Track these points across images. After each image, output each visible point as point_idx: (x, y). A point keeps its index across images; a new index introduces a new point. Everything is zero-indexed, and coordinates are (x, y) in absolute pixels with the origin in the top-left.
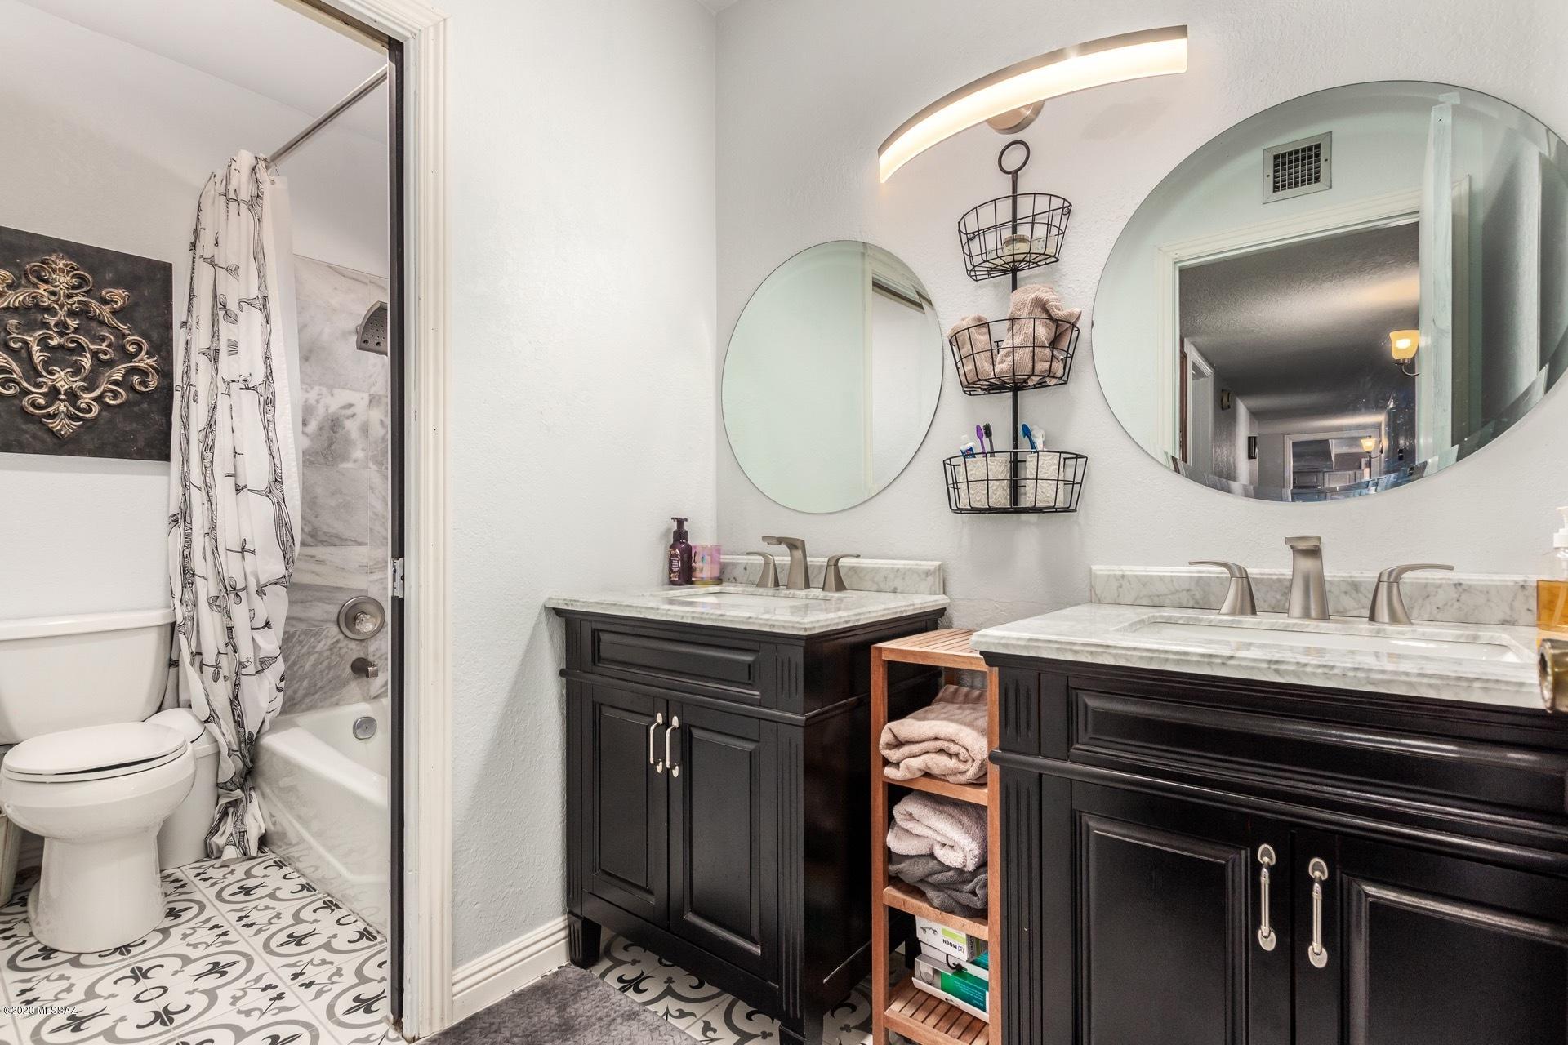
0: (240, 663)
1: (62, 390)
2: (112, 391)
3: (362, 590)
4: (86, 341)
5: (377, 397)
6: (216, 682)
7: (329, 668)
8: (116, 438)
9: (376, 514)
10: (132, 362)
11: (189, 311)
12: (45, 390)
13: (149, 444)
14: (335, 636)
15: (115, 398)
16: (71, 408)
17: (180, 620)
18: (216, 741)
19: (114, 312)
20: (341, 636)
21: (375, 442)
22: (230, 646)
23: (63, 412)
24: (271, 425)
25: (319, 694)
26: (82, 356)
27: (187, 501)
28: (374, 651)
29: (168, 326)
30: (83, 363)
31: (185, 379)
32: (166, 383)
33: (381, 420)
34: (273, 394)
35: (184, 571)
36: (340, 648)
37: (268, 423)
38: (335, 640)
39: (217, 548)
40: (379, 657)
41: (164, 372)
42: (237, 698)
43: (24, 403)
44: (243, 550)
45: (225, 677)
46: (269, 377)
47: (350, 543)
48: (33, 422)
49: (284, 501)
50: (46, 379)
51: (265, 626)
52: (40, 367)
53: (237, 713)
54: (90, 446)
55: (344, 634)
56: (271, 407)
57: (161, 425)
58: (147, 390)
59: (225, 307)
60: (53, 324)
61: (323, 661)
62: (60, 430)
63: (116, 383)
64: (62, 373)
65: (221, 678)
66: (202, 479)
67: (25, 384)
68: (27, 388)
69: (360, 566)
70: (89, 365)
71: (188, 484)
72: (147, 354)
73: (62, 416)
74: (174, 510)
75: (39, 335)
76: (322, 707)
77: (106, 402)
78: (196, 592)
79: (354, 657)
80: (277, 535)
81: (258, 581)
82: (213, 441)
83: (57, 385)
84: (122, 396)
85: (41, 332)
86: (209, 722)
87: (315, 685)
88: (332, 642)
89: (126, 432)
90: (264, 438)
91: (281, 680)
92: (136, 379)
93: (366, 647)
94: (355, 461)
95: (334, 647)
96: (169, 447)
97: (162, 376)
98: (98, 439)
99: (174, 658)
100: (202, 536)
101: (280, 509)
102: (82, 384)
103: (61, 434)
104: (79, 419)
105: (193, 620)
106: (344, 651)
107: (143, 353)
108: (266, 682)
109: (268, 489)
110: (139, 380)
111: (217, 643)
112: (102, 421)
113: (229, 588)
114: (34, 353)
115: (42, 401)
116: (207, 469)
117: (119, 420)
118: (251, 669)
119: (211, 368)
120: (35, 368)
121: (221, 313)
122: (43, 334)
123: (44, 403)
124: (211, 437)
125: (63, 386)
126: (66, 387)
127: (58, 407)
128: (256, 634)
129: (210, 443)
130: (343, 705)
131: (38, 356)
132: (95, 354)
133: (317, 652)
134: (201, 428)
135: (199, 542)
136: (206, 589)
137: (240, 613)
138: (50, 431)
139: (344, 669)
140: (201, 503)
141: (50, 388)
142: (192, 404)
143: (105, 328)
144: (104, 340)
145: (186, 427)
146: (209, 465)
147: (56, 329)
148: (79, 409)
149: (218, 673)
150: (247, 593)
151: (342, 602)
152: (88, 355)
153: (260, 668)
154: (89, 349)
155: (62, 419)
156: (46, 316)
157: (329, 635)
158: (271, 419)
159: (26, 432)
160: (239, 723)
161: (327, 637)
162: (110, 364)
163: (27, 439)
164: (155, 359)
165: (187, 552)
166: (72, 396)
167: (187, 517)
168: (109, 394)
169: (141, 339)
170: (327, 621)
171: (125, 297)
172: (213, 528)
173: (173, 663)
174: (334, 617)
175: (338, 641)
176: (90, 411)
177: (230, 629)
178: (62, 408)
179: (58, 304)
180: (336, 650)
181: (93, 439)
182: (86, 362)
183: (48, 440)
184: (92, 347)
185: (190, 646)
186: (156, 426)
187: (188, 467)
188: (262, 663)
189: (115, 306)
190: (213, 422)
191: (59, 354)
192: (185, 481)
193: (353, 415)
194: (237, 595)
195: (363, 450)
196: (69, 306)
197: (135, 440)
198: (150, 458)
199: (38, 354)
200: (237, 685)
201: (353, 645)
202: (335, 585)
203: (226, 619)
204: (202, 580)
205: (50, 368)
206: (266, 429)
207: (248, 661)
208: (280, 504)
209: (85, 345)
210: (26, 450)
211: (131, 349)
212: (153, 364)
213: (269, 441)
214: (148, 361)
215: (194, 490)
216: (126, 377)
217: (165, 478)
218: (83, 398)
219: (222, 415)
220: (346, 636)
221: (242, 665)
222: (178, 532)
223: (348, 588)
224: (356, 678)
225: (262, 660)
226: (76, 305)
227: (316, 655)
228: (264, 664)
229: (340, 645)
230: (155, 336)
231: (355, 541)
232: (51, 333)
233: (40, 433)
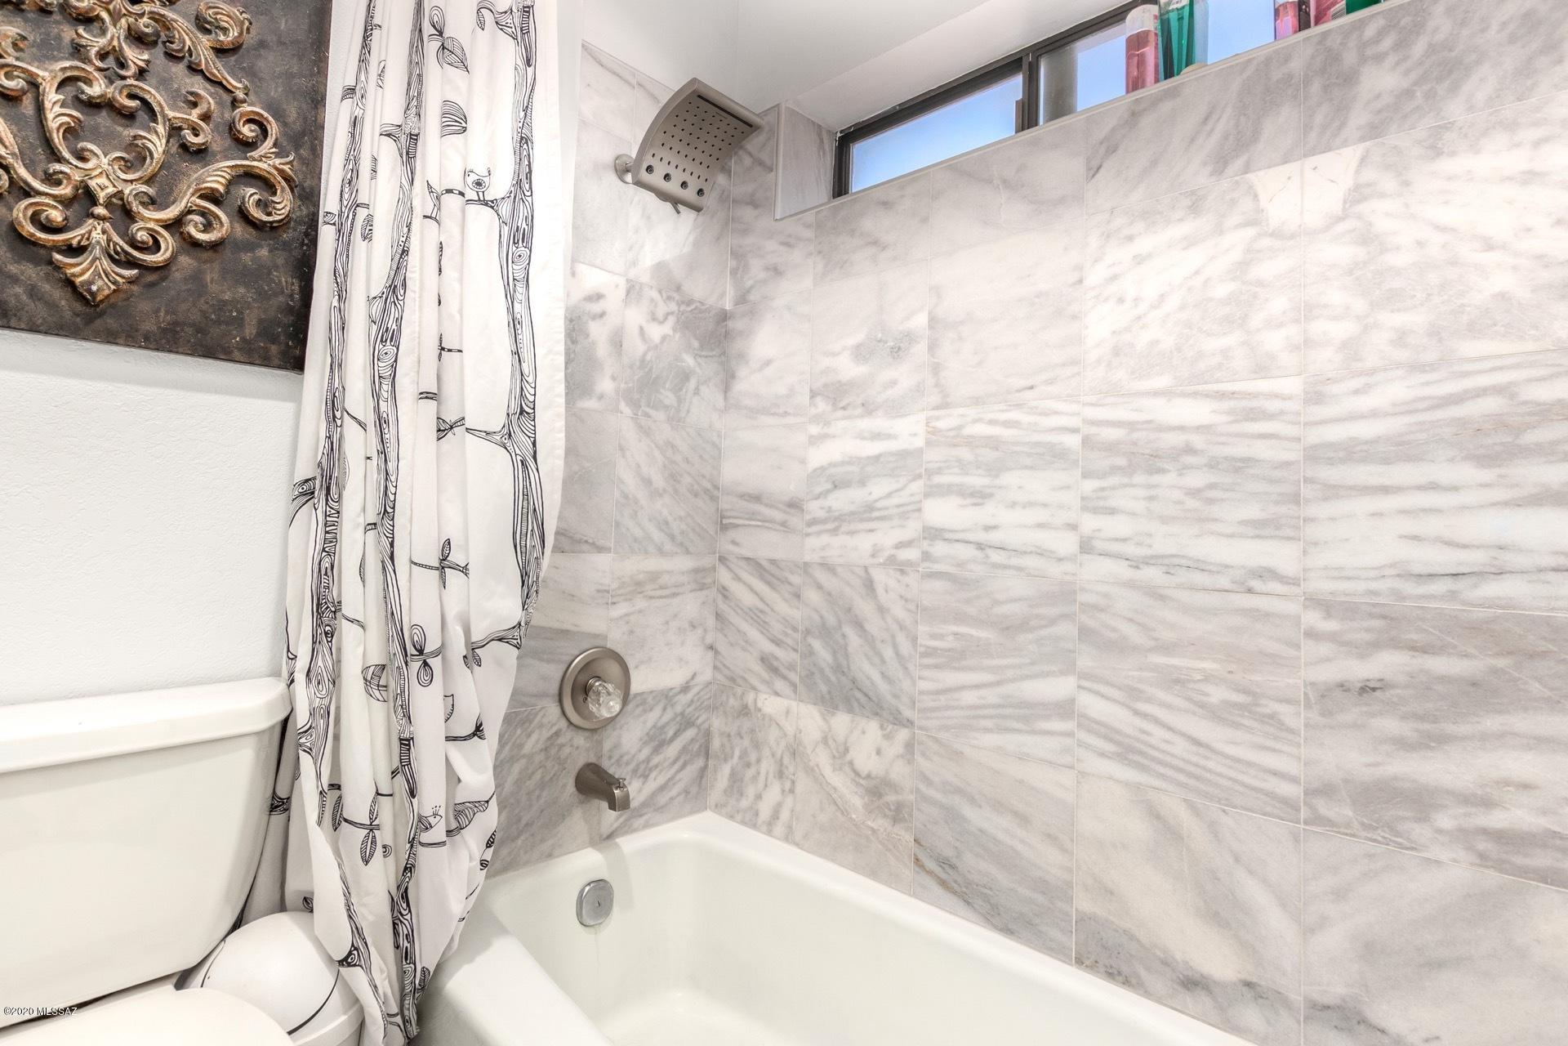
0: (420, 819)
1: (102, 196)
2: (203, 213)
3: (596, 636)
4: (159, 98)
5: (637, 287)
6: (367, 862)
7: (542, 785)
8: (204, 314)
9: (626, 497)
10: (246, 159)
11: (363, 60)
12: (65, 190)
13: (266, 331)
14: (555, 724)
15: (208, 227)
16: (116, 238)
17: (302, 719)
18: (361, 1010)
19: (220, 51)
20: (563, 723)
21: (631, 367)
22: (400, 778)
23: (98, 242)
24: (520, 289)
25: (522, 838)
26: (149, 129)
27: (334, 449)
28: (610, 751)
29: (317, 100)
30: (150, 145)
31: (346, 196)
32: (305, 212)
33: (641, 328)
34: (530, 220)
35: (318, 605)
36: (562, 746)
37: (515, 285)
38: (554, 729)
39: (392, 558)
40: (618, 761)
41: (303, 189)
42: (405, 896)
43: (15, 212)
44: (443, 565)
45: (384, 847)
46: (523, 181)
47: (585, 547)
48: (36, 261)
49: (535, 457)
50: (73, 171)
51: (474, 734)
52: (57, 139)
53: (403, 931)
54: (149, 326)
55: (568, 719)
56: (523, 251)
57: (291, 296)
58: (270, 219)
59: (441, 33)
60: (93, 52)
61: (533, 773)
62: (90, 282)
63: (213, 197)
64: (105, 161)
65: (379, 850)
66: (371, 404)
67: (23, 172)
68: (26, 183)
69: (598, 591)
70: (161, 150)
71: (338, 414)
72: (275, 145)
73: (97, 251)
74: (305, 470)
75: (64, 69)
76: (527, 863)
77: (191, 236)
78: (339, 650)
79: (581, 762)
80: (514, 533)
81: (467, 632)
82: (399, 321)
83: (92, 184)
84: (222, 224)
85: (67, 64)
86: (349, 965)
87: (519, 820)
88: (550, 733)
89: (225, 303)
90: (503, 318)
91: (489, 845)
92: (250, 195)
93: (600, 743)
94: (601, 397)
95: (552, 744)
96: (302, 342)
97: (301, 197)
98: (167, 312)
99: (282, 793)
100: (361, 529)
101: (527, 477)
102: (144, 188)
103: (89, 291)
104: (131, 263)
105: (329, 714)
106: (567, 750)
107: (269, 142)
108: (464, 855)
109: (506, 430)
110: (256, 197)
111: (375, 774)
112: (178, 275)
113: (411, 650)
114: (48, 105)
115: (56, 215)
116: (383, 382)
117: (211, 275)
118: (438, 833)
119: (400, 171)
120: (48, 142)
121: (432, 47)
122: (71, 68)
123: (60, 219)
124: (394, 314)
125: (104, 188)
126: (111, 190)
127: (90, 232)
128: (455, 752)
129: (393, 326)
130: (558, 856)
131: (57, 114)
132: (174, 131)
133: (524, 756)
134: (375, 292)
135: (354, 542)
136: (361, 650)
137: (427, 703)
138: (69, 283)
139: (565, 786)
140: (363, 458)
141: (76, 188)
142: (359, 246)
143: (199, 78)
144: (195, 105)
145: (341, 294)
146: (386, 372)
147: (99, 64)
148: (133, 243)
149: (374, 842)
150: (444, 659)
151: (568, 659)
152: (160, 129)
153: (454, 825)
154: (164, 116)
155: (94, 260)
156: (81, 31)
157: (545, 721)
158: (520, 275)
159: (15, 280)
160: (406, 956)
161: (541, 726)
162: (200, 154)
163: (16, 296)
164: (291, 158)
165: (326, 564)
166: (123, 213)
167: (333, 488)
168: (198, 218)
169: (266, 115)
170: (542, 695)
171: (242, 23)
172: (387, 512)
173: (279, 805)
174: (554, 688)
175: (557, 734)
176: (157, 247)
177: (406, 743)
178: (97, 235)
179: (108, 11)
180: (553, 751)
181: (157, 311)
182: (157, 144)
183: (63, 303)
184: (171, 114)
185: (319, 776)
186: (281, 299)
187: (340, 378)
188: (458, 814)
189: (222, 38)
190: (398, 283)
191: (103, 119)
192: (334, 407)
193: (602, 315)
194: (425, 664)
195: (614, 378)
196: (131, 20)
197: (239, 322)
198: (266, 361)
199: (57, 109)
200: (409, 869)
201: (580, 740)
202: (556, 625)
203: (397, 723)
204: (355, 626)
205: (81, 145)
206: (510, 298)
207: (435, 815)
208: (526, 464)
209: (157, 109)
210: (13, 323)
211: (248, 131)
212: (286, 168)
213: (514, 323)
214: (277, 161)
215: (351, 430)
216: (232, 188)
217: (289, 407)
218: (143, 219)
219: (419, 268)
220: (571, 723)
221: (424, 824)
222: (310, 520)
223: (578, 632)
224: (581, 802)
225: (460, 808)
226: (145, 19)
227: (524, 761)
228: (461, 815)
229: (561, 740)
230: (292, 113)
231: (593, 544)
232: (89, 68)
233: (47, 287)
